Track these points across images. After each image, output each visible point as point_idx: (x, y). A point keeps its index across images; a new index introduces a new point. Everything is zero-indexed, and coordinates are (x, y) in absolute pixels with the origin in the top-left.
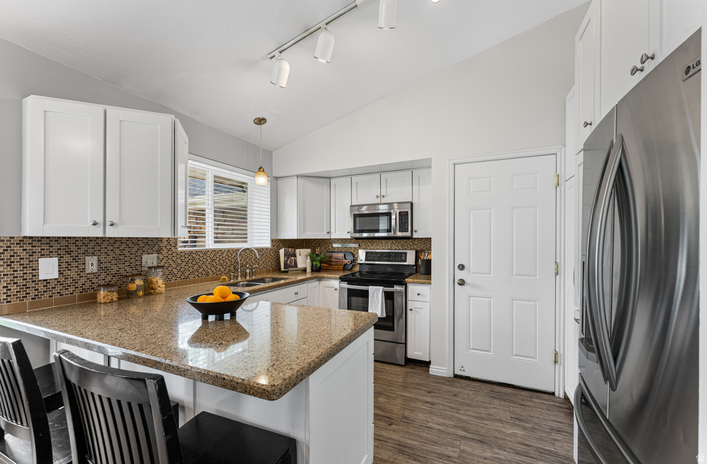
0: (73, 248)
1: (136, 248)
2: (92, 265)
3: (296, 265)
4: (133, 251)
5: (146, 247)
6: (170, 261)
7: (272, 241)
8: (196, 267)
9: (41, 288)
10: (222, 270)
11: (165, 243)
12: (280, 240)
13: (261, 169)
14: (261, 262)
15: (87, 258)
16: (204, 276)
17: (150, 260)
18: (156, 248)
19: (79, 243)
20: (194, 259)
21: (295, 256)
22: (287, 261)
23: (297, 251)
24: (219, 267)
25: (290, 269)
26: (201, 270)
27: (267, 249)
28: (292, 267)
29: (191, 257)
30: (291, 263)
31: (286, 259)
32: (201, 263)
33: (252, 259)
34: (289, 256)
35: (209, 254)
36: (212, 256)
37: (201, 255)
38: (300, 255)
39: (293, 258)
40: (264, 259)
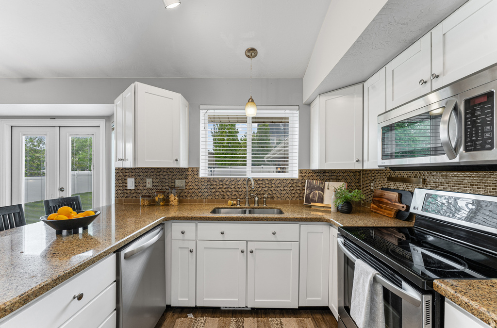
0: (141, 174)
1: (172, 174)
2: (149, 183)
3: (321, 200)
4: (170, 176)
5: (178, 174)
6: (194, 185)
7: (301, 171)
8: (214, 190)
10: (238, 195)
11: (190, 172)
12: (313, 171)
13: (251, 100)
14: (284, 193)
15: (147, 179)
16: (220, 199)
17: (180, 183)
18: (184, 175)
19: (144, 171)
20: (211, 184)
21: (323, 190)
22: (310, 194)
23: (327, 183)
24: (234, 193)
25: (312, 204)
26: (217, 193)
27: (292, 180)
28: (315, 202)
29: (209, 183)
30: (314, 197)
31: (308, 192)
32: (218, 188)
33: (272, 189)
34: (312, 189)
35: (225, 181)
36: (227, 183)
37: (218, 182)
38: (328, 189)
39: (317, 192)
40: (288, 191)
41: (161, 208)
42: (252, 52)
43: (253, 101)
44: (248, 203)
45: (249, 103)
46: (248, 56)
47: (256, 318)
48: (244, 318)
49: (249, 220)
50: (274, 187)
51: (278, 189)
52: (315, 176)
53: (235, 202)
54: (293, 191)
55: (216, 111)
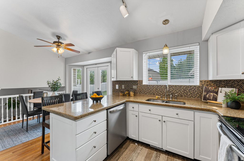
0: (121, 83)
1: (132, 83)
2: (123, 87)
3: (216, 100)
4: (131, 84)
5: (134, 83)
6: (140, 88)
7: (201, 81)
8: (149, 91)
9: (116, 90)
10: (161, 93)
11: (139, 82)
12: (210, 81)
14: (189, 93)
15: (123, 85)
16: (152, 95)
17: (135, 87)
18: (136, 84)
19: (121, 82)
20: (148, 88)
21: (217, 93)
22: (207, 94)
23: (220, 89)
24: (159, 92)
25: (208, 101)
26: (151, 92)
27: (195, 86)
28: (210, 100)
29: (147, 87)
30: (209, 97)
31: (205, 94)
32: (151, 90)
33: (181, 91)
34: (208, 92)
35: (154, 87)
36: (156, 87)
37: (151, 87)
38: (221, 92)
39: (212, 94)
40: (192, 92)
41: (127, 97)
42: (166, 22)
43: (167, 46)
44: (167, 98)
45: (165, 47)
46: (164, 24)
47: (167, 156)
48: (161, 154)
49: (163, 106)
50: (183, 90)
51: (185, 92)
52: (212, 84)
53: (160, 97)
54: (196, 93)
55: (150, 53)
